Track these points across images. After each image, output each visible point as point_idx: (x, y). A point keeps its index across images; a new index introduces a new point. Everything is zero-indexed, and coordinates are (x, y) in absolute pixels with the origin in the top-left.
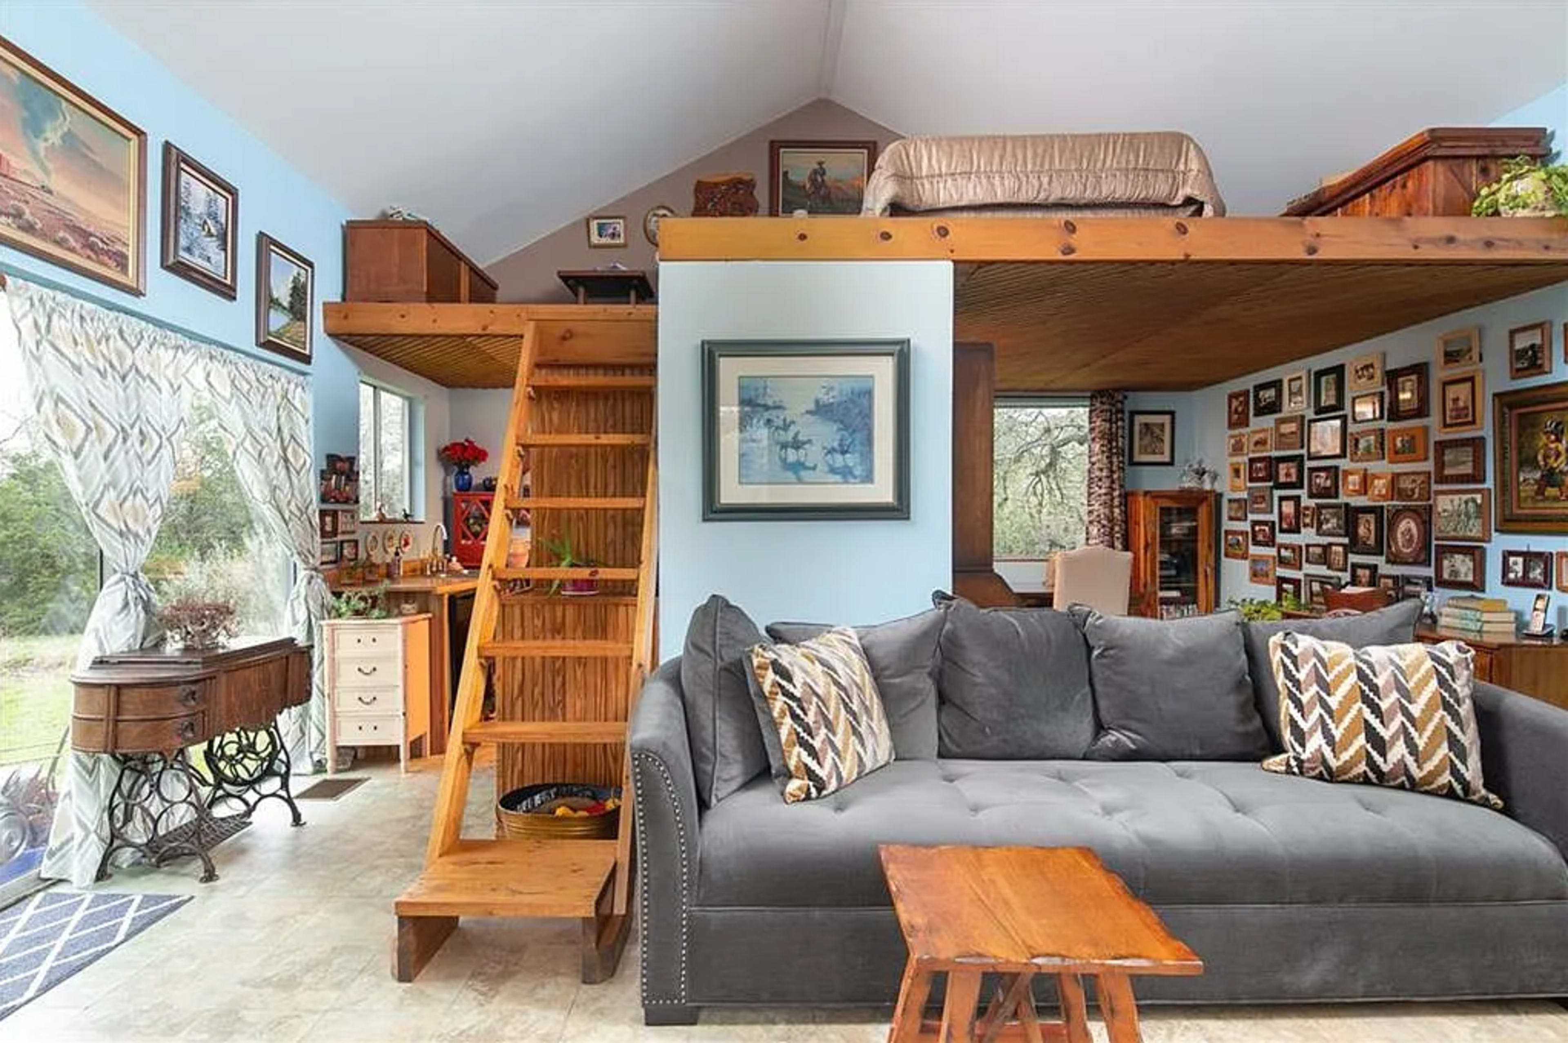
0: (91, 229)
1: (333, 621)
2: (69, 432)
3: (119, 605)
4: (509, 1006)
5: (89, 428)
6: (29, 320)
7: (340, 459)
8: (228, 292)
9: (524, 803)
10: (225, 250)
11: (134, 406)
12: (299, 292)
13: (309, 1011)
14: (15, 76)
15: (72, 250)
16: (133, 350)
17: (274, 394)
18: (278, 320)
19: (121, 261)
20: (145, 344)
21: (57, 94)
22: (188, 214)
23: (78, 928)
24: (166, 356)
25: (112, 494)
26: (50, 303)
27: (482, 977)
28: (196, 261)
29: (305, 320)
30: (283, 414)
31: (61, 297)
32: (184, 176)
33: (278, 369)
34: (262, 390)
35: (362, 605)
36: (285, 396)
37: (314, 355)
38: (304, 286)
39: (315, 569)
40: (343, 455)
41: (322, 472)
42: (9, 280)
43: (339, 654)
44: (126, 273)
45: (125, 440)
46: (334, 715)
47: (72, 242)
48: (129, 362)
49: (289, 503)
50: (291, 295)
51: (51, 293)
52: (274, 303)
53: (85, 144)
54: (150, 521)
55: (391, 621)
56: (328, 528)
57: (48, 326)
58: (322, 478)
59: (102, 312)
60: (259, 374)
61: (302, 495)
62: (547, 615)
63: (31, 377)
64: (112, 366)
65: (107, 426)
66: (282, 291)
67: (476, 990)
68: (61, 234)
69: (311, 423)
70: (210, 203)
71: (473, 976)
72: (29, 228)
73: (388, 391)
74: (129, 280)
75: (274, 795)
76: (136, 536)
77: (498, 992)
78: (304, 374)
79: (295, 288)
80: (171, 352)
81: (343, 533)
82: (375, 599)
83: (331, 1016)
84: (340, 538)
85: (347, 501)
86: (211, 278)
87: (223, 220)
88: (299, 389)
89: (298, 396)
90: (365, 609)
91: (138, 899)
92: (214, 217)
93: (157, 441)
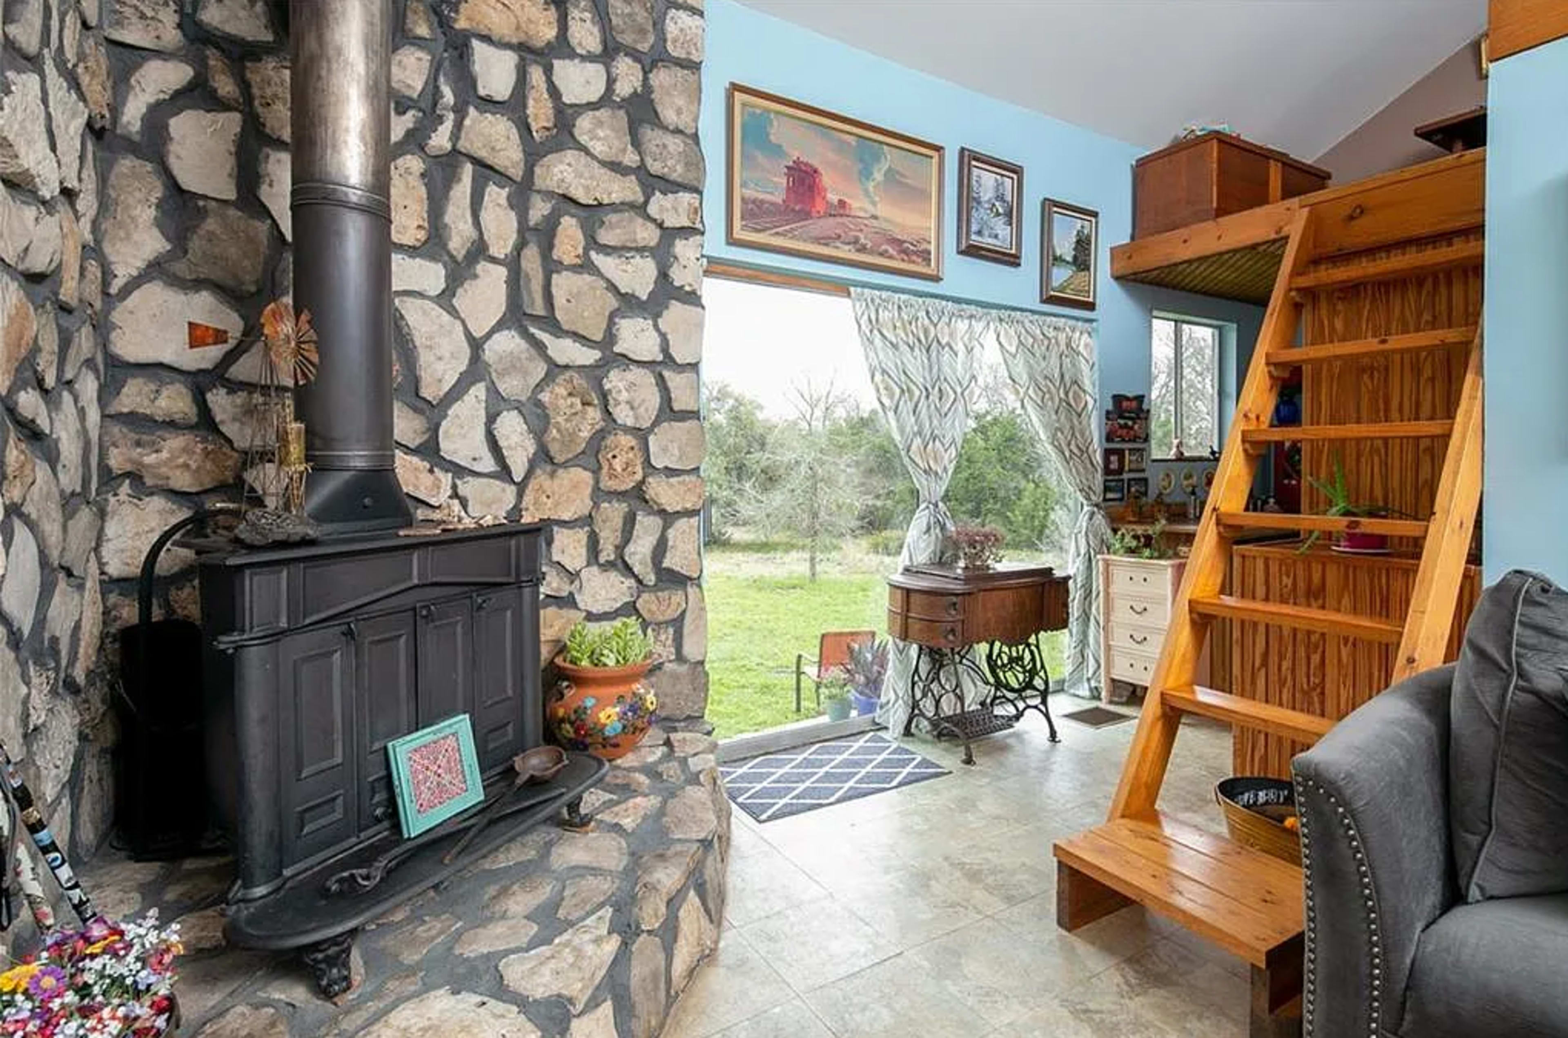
0: (905, 238)
1: (1107, 557)
2: (891, 396)
3: (924, 529)
4: (1149, 1016)
5: (903, 391)
6: (866, 317)
7: (1127, 399)
8: (1013, 260)
9: (1246, 795)
10: (1011, 224)
11: (935, 370)
12: (1083, 244)
13: (975, 908)
14: (852, 140)
15: (891, 257)
16: (935, 325)
17: (1057, 343)
18: (1060, 275)
19: (925, 256)
20: (945, 319)
21: (881, 143)
22: (979, 203)
23: (878, 766)
24: (962, 326)
25: (918, 441)
26: (877, 301)
27: (1137, 967)
28: (987, 241)
29: (1088, 269)
30: (1067, 361)
31: (885, 294)
32: (975, 171)
33: (1063, 320)
34: (1046, 342)
35: (1134, 544)
36: (1068, 345)
37: (1098, 302)
38: (1088, 238)
39: (1097, 505)
40: (1130, 395)
41: (1108, 412)
42: (852, 289)
43: (1113, 589)
44: (929, 265)
45: (927, 397)
46: (1108, 648)
47: (891, 251)
48: (932, 335)
49: (1069, 444)
50: (1075, 249)
51: (877, 293)
52: (1058, 259)
53: (898, 172)
54: (946, 461)
55: (1163, 562)
56: (1114, 466)
57: (877, 320)
58: (1108, 419)
59: (913, 299)
60: (1045, 328)
61: (1083, 435)
62: (1300, 573)
63: (867, 358)
64: (919, 341)
65: (914, 388)
66: (1065, 247)
67: (1124, 976)
68: (884, 247)
69: (1096, 367)
70: (998, 185)
71: (1129, 961)
72: (862, 249)
73: (1189, 323)
74: (931, 270)
75: (1036, 707)
76: (936, 473)
77: (1145, 993)
78: (1091, 321)
79: (1078, 242)
80: (966, 322)
81: (1130, 471)
82: (1148, 538)
83: (988, 923)
84: (1125, 476)
85: (1134, 440)
86: (997, 252)
87: (1009, 199)
88: (1086, 335)
89: (1082, 342)
90: (1137, 547)
91: (919, 758)
92: (1001, 198)
93: (953, 396)
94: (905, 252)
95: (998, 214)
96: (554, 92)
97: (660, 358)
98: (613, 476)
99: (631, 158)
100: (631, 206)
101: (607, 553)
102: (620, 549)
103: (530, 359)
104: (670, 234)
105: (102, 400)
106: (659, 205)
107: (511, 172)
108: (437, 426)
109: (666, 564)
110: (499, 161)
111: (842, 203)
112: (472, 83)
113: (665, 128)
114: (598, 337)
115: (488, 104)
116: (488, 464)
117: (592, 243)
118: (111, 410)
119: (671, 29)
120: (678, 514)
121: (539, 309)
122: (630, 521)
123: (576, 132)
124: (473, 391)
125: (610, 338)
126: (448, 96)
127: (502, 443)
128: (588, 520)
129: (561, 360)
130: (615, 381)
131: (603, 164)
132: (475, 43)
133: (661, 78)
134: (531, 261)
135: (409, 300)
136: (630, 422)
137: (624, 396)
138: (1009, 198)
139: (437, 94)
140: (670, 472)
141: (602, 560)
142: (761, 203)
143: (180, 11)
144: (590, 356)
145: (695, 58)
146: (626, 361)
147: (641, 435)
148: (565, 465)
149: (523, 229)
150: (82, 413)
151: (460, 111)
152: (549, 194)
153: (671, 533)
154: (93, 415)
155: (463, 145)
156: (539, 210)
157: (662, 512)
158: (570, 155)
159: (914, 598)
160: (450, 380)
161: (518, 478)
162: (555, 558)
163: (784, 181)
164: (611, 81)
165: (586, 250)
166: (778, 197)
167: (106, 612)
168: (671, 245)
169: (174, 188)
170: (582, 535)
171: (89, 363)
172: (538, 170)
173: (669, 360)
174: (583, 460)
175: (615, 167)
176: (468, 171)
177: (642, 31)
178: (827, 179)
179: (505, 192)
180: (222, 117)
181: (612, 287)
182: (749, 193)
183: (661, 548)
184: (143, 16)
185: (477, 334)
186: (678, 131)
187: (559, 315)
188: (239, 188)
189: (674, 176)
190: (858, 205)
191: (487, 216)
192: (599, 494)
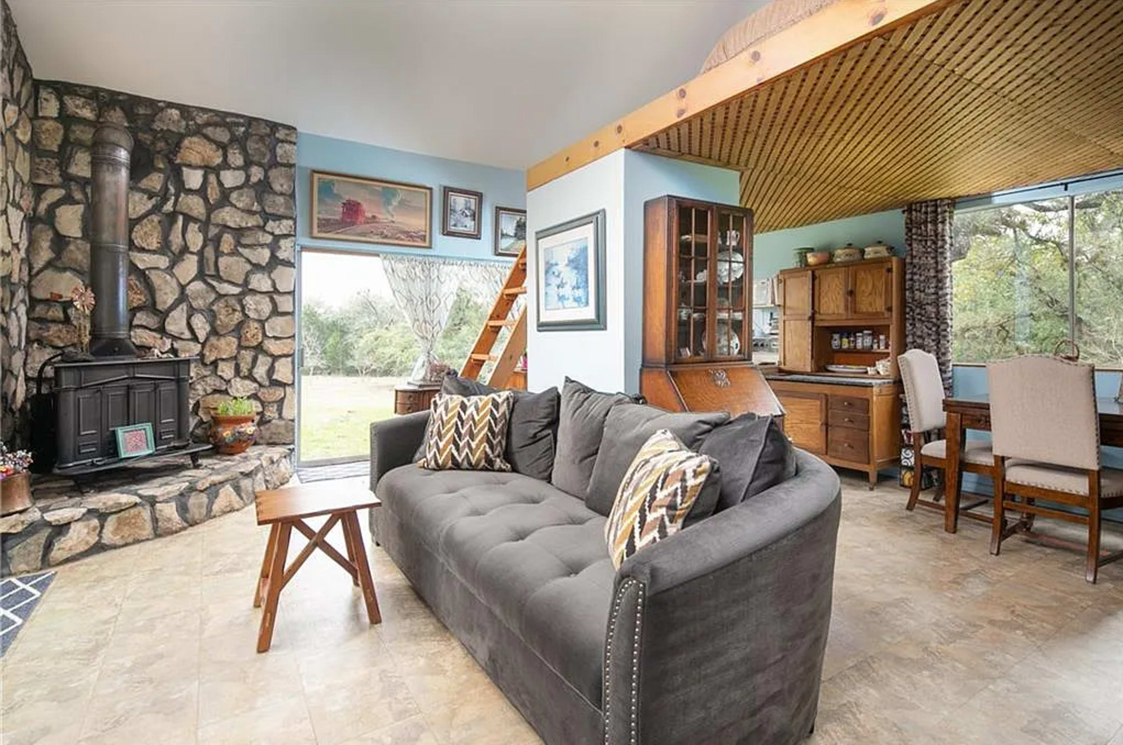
28: (460, 229)
72: (386, 237)
94: (411, 237)
95: (466, 216)
96: (220, 184)
97: (272, 290)
98: (247, 340)
99: (256, 207)
100: (258, 227)
101: (245, 371)
102: (250, 371)
103: (207, 292)
104: (277, 238)
105: (28, 313)
106: (271, 225)
107: (200, 217)
108: (164, 320)
109: (275, 377)
110: (195, 213)
111: (374, 217)
112: (182, 183)
113: (275, 193)
114: (240, 282)
115: (190, 191)
116: (187, 335)
117: (238, 243)
118: (31, 316)
119: (279, 151)
120: (280, 356)
121: (212, 272)
122: (255, 360)
123: (231, 199)
124: (181, 306)
125: (246, 282)
126: (172, 190)
127: (194, 327)
128: (235, 358)
129: (222, 292)
130: (249, 300)
131: (243, 211)
132: (184, 169)
133: (273, 173)
134: (210, 253)
135: (153, 271)
136: (256, 317)
137: (253, 307)
138: (473, 208)
139: (167, 189)
140: (276, 338)
141: (242, 374)
142: (328, 220)
143: (61, 170)
144: (236, 290)
145: (292, 162)
146: (254, 292)
147: (262, 323)
148: (224, 335)
149: (205, 240)
150: (19, 319)
151: (177, 196)
152: (217, 225)
153: (277, 364)
154: (24, 319)
155: (178, 208)
156: (213, 231)
157: (272, 355)
158: (227, 209)
159: (399, 394)
160: (170, 302)
161: (201, 341)
162: (219, 373)
163: (341, 209)
164: (248, 177)
165: (235, 246)
166: (338, 217)
167: (27, 390)
168: (278, 241)
169: (57, 233)
170: (232, 364)
171: (23, 301)
172: (212, 216)
173: (276, 291)
174: (233, 334)
175: (250, 212)
176: (181, 218)
177: (264, 155)
178: (365, 206)
179: (197, 226)
180: (77, 206)
181: (249, 261)
182: (321, 216)
183: (271, 370)
184: (46, 174)
185: (183, 283)
186: (282, 194)
187: (221, 274)
188: (83, 232)
189: (279, 213)
190: (383, 217)
191: (189, 236)
192: (240, 347)
